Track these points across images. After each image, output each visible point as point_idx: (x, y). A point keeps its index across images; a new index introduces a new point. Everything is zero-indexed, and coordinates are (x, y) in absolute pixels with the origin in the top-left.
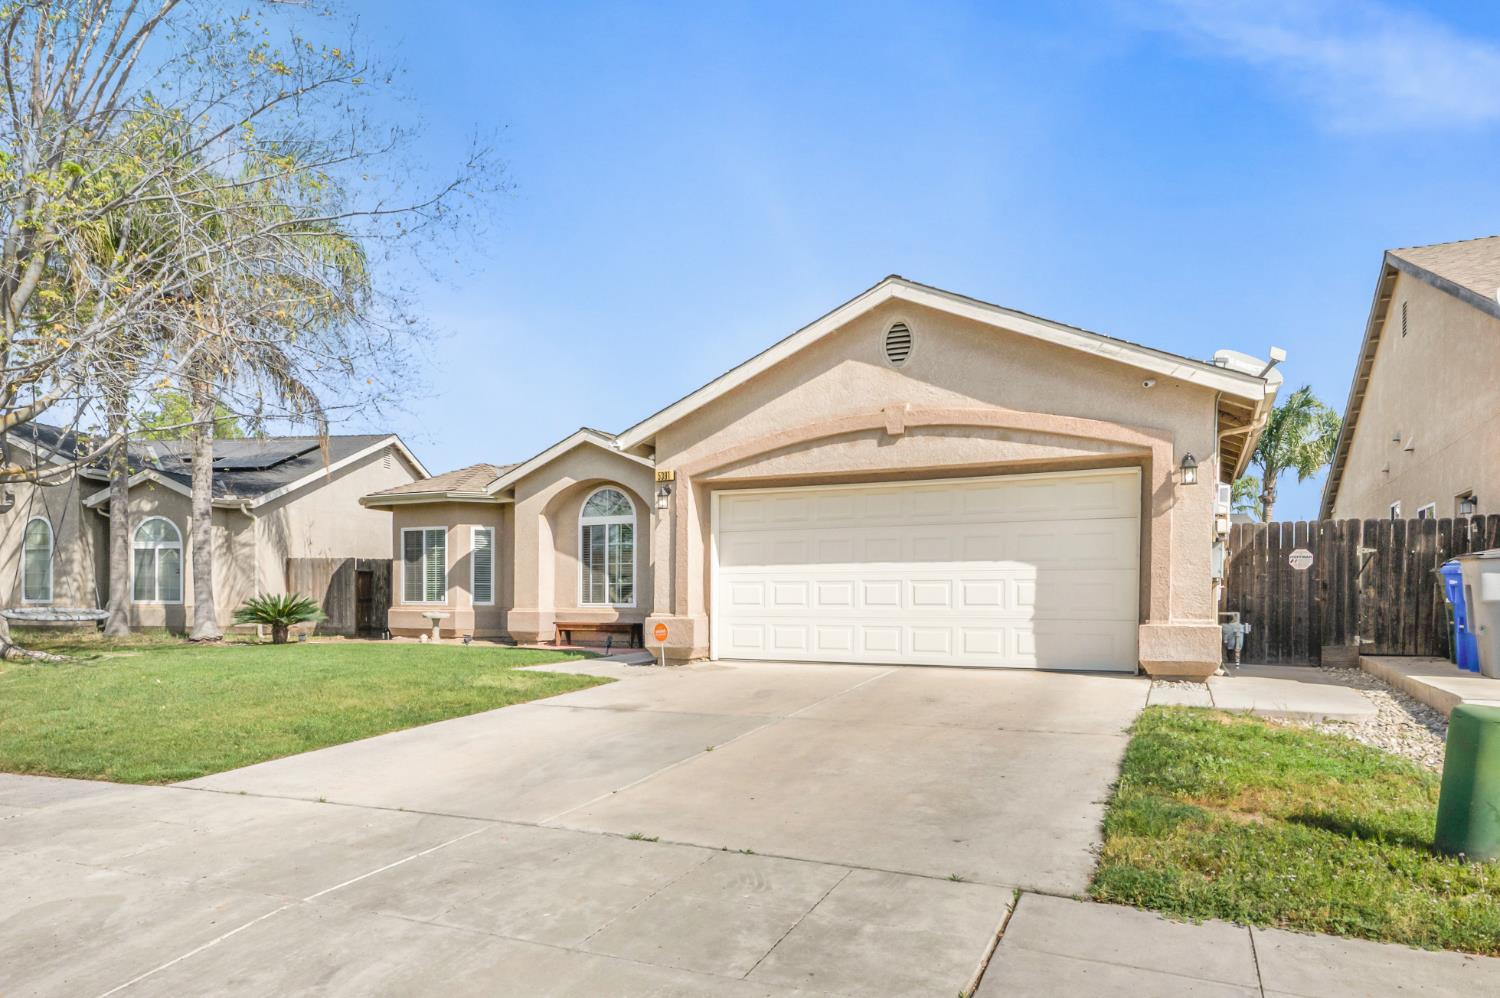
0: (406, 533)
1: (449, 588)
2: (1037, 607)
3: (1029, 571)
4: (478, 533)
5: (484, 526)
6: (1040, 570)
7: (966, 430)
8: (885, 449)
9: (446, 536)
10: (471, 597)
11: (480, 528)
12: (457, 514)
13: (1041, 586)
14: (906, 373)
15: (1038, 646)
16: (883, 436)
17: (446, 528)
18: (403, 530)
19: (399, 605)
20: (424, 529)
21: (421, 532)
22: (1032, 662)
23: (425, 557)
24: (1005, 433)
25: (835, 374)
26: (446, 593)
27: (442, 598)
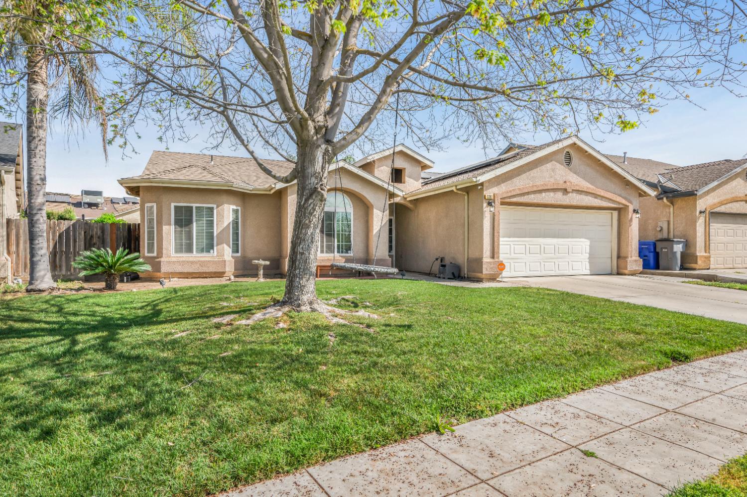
0: (176, 207)
1: (217, 245)
2: (590, 254)
3: (588, 242)
4: (233, 210)
5: (237, 206)
6: (591, 242)
7: (587, 193)
8: (565, 197)
9: (215, 211)
10: (231, 250)
11: (235, 207)
12: (224, 198)
13: (591, 247)
14: (570, 170)
15: (590, 266)
16: (565, 191)
17: (215, 206)
18: (173, 205)
19: (170, 257)
20: (194, 205)
21: (192, 207)
22: (588, 272)
23: (195, 224)
24: (596, 196)
25: (549, 166)
26: (215, 248)
27: (212, 251)
